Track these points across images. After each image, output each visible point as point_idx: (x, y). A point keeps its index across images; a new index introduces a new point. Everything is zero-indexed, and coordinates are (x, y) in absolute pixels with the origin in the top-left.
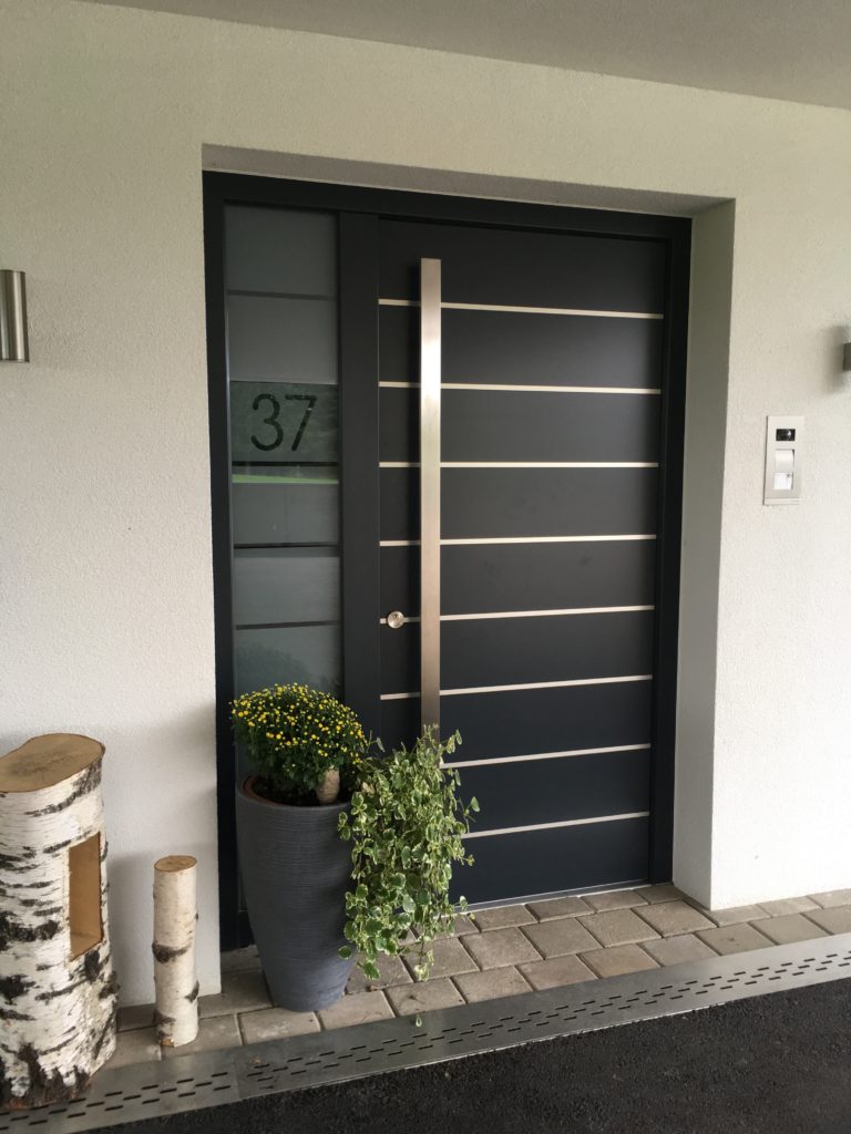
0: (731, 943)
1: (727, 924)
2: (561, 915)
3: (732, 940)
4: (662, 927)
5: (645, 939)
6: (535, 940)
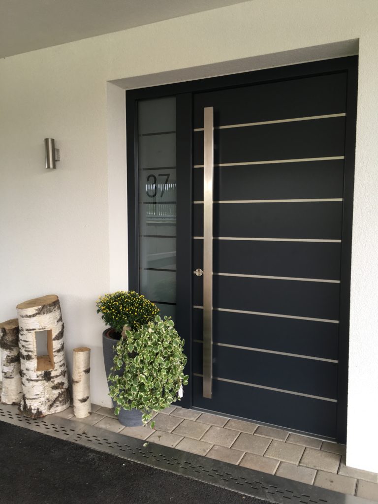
1: (345, 475)
5: (288, 461)
6: (239, 439)
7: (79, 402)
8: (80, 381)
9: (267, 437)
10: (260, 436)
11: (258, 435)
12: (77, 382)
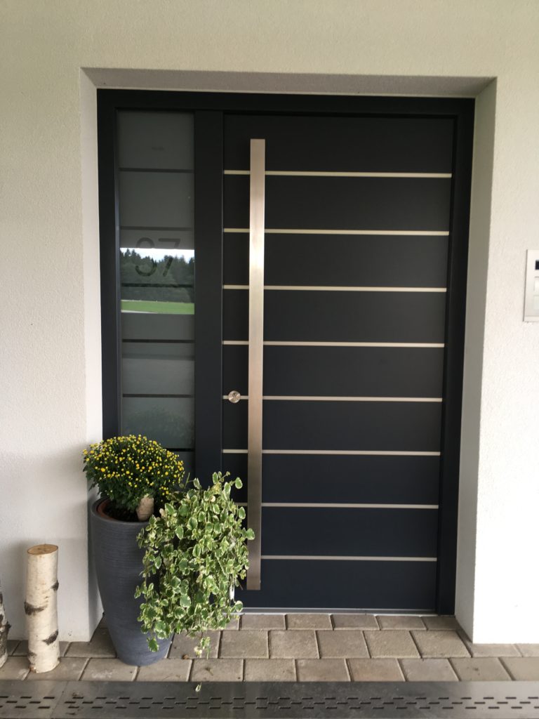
0: (474, 672)
1: (481, 656)
2: (352, 627)
3: (477, 669)
4: (424, 650)
5: (406, 657)
6: (322, 642)
7: (44, 644)
8: (46, 607)
9: (354, 629)
10: (344, 629)
11: (340, 629)
12: (40, 609)
